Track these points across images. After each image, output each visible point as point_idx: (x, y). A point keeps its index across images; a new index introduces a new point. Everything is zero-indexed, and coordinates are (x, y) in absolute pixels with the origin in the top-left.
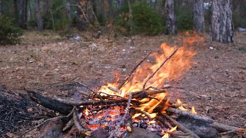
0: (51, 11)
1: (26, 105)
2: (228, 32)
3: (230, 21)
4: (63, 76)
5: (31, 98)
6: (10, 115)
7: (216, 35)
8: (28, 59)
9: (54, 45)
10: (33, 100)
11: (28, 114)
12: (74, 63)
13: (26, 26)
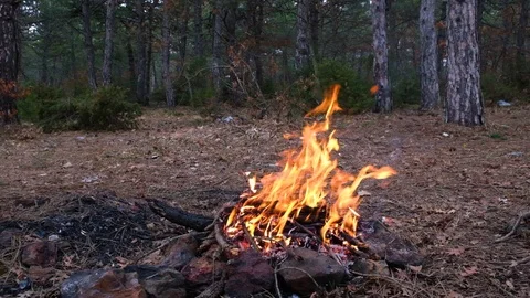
0: (186, 75)
1: (145, 218)
2: (473, 108)
3: (476, 89)
4: (202, 178)
5: (152, 208)
6: (121, 232)
7: (454, 111)
8: (150, 153)
9: (191, 130)
10: (155, 211)
11: (147, 232)
12: (221, 159)
13: (148, 100)
